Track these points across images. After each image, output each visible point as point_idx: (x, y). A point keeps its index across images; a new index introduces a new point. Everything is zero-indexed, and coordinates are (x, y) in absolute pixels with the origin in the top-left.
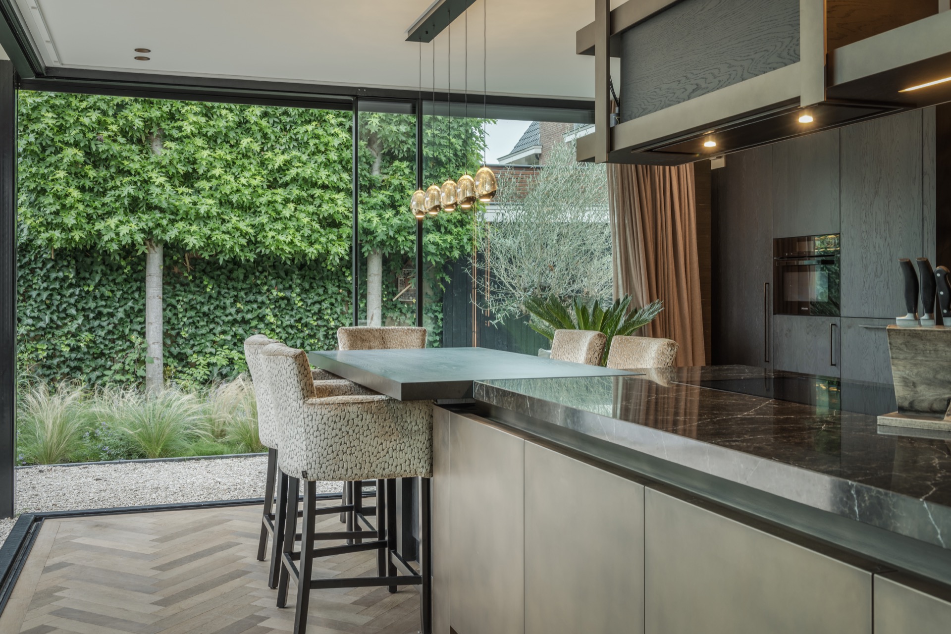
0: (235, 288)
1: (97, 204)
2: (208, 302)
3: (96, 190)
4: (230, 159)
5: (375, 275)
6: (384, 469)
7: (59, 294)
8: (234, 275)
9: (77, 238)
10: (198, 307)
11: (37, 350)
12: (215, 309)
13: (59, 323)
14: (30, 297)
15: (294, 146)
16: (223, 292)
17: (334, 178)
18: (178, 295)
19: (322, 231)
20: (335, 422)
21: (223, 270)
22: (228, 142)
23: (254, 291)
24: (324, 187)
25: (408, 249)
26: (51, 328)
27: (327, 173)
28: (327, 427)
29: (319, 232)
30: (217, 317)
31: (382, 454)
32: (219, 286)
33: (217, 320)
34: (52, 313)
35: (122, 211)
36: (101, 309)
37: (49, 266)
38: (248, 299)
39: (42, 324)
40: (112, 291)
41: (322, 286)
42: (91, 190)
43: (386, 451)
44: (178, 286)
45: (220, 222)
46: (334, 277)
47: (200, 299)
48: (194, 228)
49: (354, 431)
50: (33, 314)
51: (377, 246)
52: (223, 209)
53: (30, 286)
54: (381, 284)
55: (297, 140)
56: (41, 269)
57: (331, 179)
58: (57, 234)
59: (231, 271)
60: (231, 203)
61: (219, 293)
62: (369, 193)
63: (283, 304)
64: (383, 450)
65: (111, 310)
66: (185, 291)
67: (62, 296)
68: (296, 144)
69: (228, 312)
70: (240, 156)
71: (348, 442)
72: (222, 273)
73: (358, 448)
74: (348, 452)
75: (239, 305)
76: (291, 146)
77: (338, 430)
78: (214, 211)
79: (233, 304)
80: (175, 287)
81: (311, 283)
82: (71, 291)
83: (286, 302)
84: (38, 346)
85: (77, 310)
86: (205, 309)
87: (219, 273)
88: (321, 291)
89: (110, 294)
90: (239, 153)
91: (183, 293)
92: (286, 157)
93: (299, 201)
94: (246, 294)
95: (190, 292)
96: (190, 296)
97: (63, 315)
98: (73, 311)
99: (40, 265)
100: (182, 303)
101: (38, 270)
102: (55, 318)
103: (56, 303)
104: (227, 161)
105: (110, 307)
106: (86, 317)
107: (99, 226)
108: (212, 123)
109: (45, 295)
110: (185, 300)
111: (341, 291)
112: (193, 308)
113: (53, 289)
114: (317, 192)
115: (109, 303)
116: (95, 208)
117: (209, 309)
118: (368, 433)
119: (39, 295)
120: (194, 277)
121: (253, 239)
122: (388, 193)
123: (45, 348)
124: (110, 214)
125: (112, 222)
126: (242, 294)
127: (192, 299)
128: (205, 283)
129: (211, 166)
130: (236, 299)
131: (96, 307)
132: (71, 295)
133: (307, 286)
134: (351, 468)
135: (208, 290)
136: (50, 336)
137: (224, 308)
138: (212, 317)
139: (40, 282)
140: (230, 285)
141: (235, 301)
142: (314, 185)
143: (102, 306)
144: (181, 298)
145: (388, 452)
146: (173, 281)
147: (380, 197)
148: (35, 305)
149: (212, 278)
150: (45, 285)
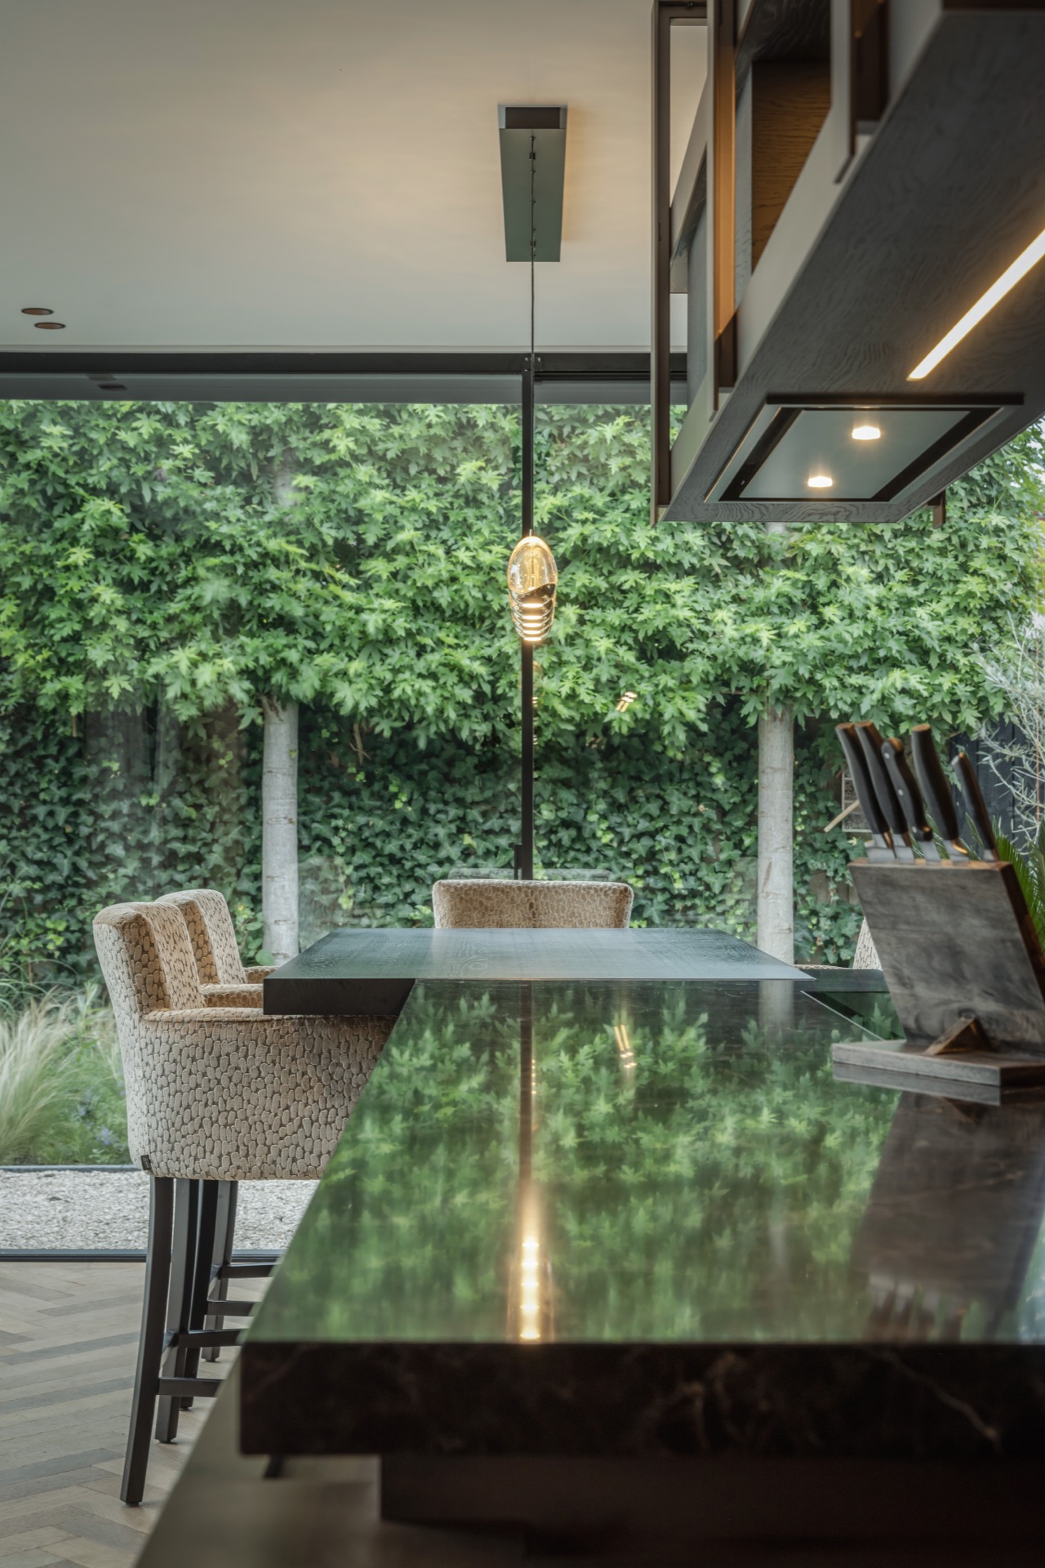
0: (460, 802)
1: (157, 616)
2: (401, 831)
3: (154, 588)
4: (434, 510)
5: (775, 770)
6: (294, 1160)
7: (92, 813)
8: (457, 773)
9: (115, 692)
10: (378, 843)
11: (46, 931)
12: (415, 847)
13: (91, 874)
14: (35, 818)
15: (580, 475)
16: (432, 808)
17: (667, 544)
18: (334, 816)
19: (644, 668)
20: (194, 1060)
21: (434, 760)
22: (432, 472)
23: (502, 808)
24: (649, 567)
25: (846, 709)
26: (76, 885)
27: (653, 533)
28: (179, 1068)
29: (637, 671)
30: (419, 866)
31: (289, 1129)
32: (424, 795)
33: (419, 872)
34: (77, 853)
35: (207, 631)
36: (176, 845)
37: (72, 751)
38: (486, 827)
39: (51, 878)
40: (198, 807)
41: (658, 796)
42: (144, 586)
43: (296, 1121)
44: (337, 796)
45: (412, 653)
46: (686, 776)
47: (380, 824)
48: (356, 666)
49: (230, 1078)
50: (39, 856)
51: (778, 700)
52: (421, 622)
53: (35, 795)
54: (791, 794)
55: (586, 459)
56: (57, 760)
57: (660, 547)
58: (74, 683)
59: (451, 763)
60: (438, 608)
61: (424, 811)
62: (756, 576)
63: (565, 836)
64: (291, 1120)
65: (193, 849)
66: (351, 808)
67: (98, 817)
68: (584, 471)
69: (442, 854)
70: (461, 501)
71: (220, 1101)
72: (433, 768)
73: (240, 1115)
74: (221, 1121)
75: (467, 840)
76: (574, 476)
77: (199, 1075)
78: (401, 625)
79: (454, 838)
80: (330, 799)
81: (632, 790)
82: (114, 805)
83: (573, 832)
84: (49, 924)
85: (127, 848)
86: (392, 847)
87: (424, 767)
88: (653, 808)
89: (193, 814)
90: (457, 495)
91: (346, 812)
92: (559, 500)
93: (589, 599)
94: (484, 814)
95: (360, 808)
96: (361, 819)
97: (98, 858)
98: (117, 850)
99: (53, 750)
100: (343, 834)
101: (50, 761)
102: (83, 864)
103: (84, 831)
104: (429, 514)
105: (194, 841)
106: (145, 862)
107: (158, 665)
108: (396, 430)
109: (62, 814)
110: (350, 826)
111: (702, 807)
112: (368, 845)
113: (80, 803)
114: (629, 578)
115: (191, 832)
116: (154, 626)
117: (402, 848)
118: (259, 1083)
119: (51, 814)
120: (370, 778)
121: (487, 688)
122: (801, 576)
123: (61, 928)
124: (184, 637)
125: (182, 657)
126: (474, 814)
127: (367, 825)
128: (393, 789)
129: (392, 524)
130: (462, 829)
131: (166, 841)
132: (115, 815)
133: (621, 796)
134: (229, 1154)
135: (398, 805)
136: (72, 902)
137: (437, 846)
138: (408, 865)
139: (53, 787)
140: (450, 791)
141: (460, 831)
142: (625, 562)
143: (176, 839)
144: (340, 823)
145: (301, 1126)
146: (326, 785)
147: (779, 583)
148: (45, 836)
149: (410, 777)
150: (63, 793)
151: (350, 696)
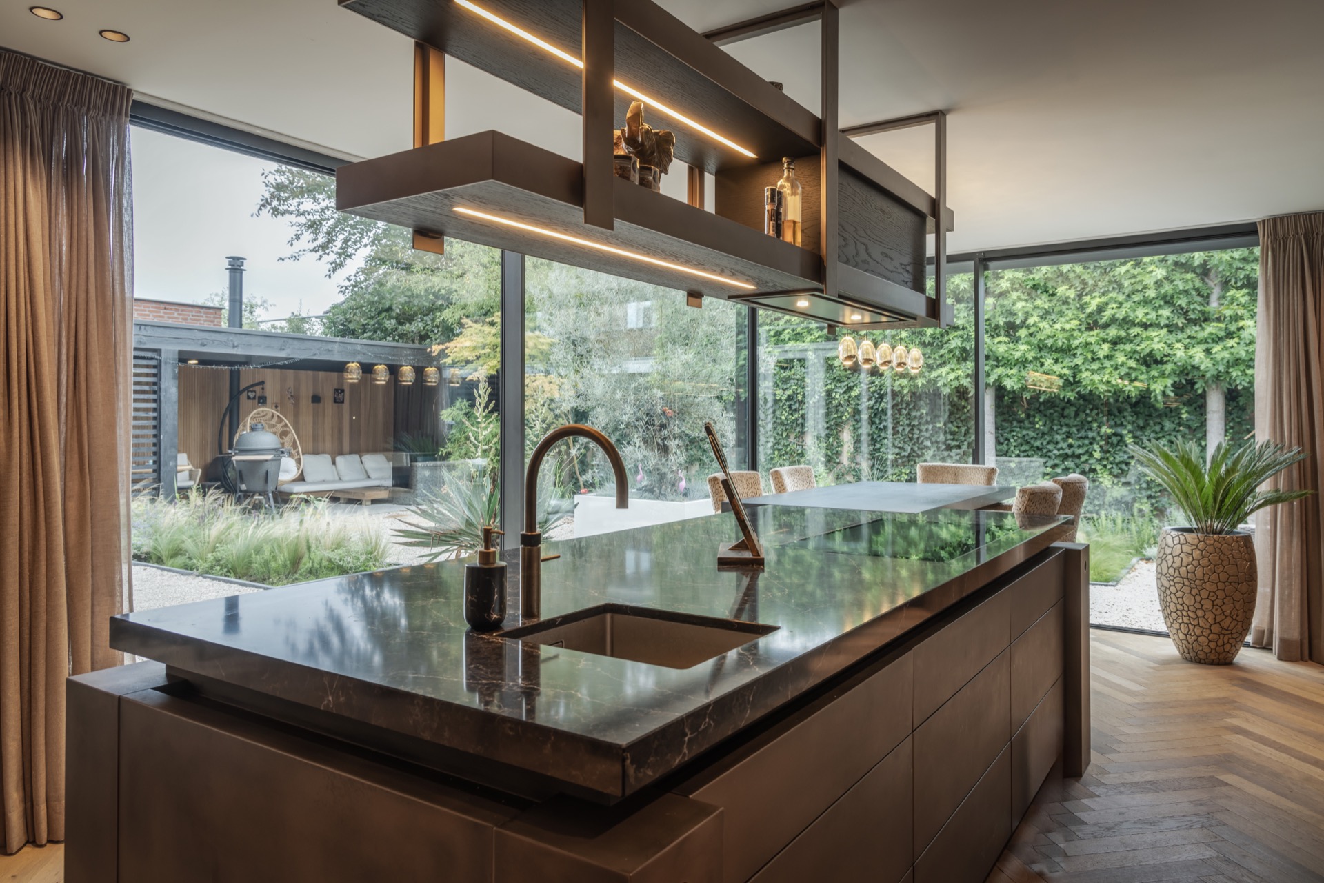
0: (1067, 425)
1: (936, 356)
2: (1042, 437)
3: (935, 344)
4: (1047, 307)
5: (1214, 412)
7: (919, 429)
8: (1066, 412)
9: (920, 385)
10: (1032, 442)
11: (902, 473)
12: (1048, 443)
13: (919, 453)
14: (898, 431)
15: (1114, 288)
16: (1055, 428)
17: (1153, 315)
18: (1013, 431)
19: (1144, 368)
21: (1056, 409)
22: (1047, 292)
23: (1086, 428)
24: (1146, 326)
25: (1246, 385)
26: (913, 456)
27: (1146, 311)
29: (1139, 370)
30: (1050, 451)
32: (1052, 422)
33: (1049, 454)
34: (914, 444)
35: (955, 360)
36: (949, 442)
37: (911, 407)
38: (1079, 435)
39: (903, 454)
40: (958, 427)
41: (1160, 423)
42: (931, 344)
44: (1015, 423)
45: (1039, 365)
46: (1173, 414)
47: (1032, 434)
48: (1014, 371)
50: (900, 445)
51: (1213, 381)
52: (1042, 353)
53: (898, 423)
54: (1223, 422)
55: (1116, 281)
56: (905, 409)
57: (1149, 317)
58: (904, 382)
59: (1063, 409)
60: (1046, 346)
61: (1051, 429)
62: (1201, 326)
63: (1115, 440)
65: (957, 443)
66: (1020, 428)
67: (920, 431)
68: (1116, 286)
69: (1059, 446)
70: (1061, 303)
72: (1055, 411)
75: (1070, 441)
76: (1110, 289)
78: (1030, 356)
79: (1064, 440)
80: (1012, 424)
81: (1146, 420)
82: (926, 426)
83: (1119, 438)
84: (903, 471)
85: (932, 443)
86: (1038, 443)
87: (1052, 411)
88: (1157, 428)
89: (956, 430)
90: (1058, 301)
91: (1018, 429)
92: (1104, 299)
93: (1115, 342)
94: (1078, 430)
95: (1024, 428)
96: (1024, 432)
97: (921, 446)
98: (928, 443)
99: (904, 406)
100: (1016, 438)
101: (903, 410)
102: (916, 449)
103: (915, 436)
104: (1045, 309)
105: (957, 441)
106: (938, 448)
107: (934, 374)
108: (1031, 276)
109: (907, 429)
110: (1019, 435)
111: (1181, 428)
112: (1027, 443)
113: (914, 425)
114: (1135, 330)
115: (956, 437)
116: (935, 359)
117: (1042, 444)
119: (904, 429)
120: (1028, 416)
121: (1071, 379)
122: (1223, 325)
123: (908, 472)
124: (944, 363)
125: (944, 370)
126: (1074, 430)
127: (1028, 434)
128: (1036, 420)
129: (1027, 315)
130: (1069, 435)
131: (946, 440)
132: (927, 430)
133: (1141, 423)
135: (1037, 426)
136: (912, 463)
137: (1057, 443)
138: (1045, 451)
139: (905, 420)
140: (1063, 421)
141: (1068, 437)
142: (1134, 324)
143: (950, 440)
144: (1014, 433)
146: (1011, 418)
147: (1211, 329)
148: (902, 438)
149: (1045, 416)
150: (908, 422)
151: (1009, 384)
